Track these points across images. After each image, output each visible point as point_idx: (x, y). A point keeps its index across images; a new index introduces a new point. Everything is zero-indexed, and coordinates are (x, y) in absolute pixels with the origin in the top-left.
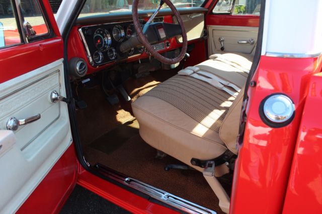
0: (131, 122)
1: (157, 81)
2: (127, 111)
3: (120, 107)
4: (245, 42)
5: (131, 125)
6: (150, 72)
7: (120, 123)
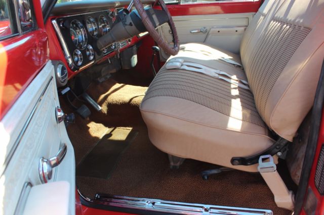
0: (110, 135)
1: (120, 83)
2: (99, 123)
3: (88, 119)
4: (196, 31)
5: (111, 138)
6: (111, 74)
7: (96, 138)
